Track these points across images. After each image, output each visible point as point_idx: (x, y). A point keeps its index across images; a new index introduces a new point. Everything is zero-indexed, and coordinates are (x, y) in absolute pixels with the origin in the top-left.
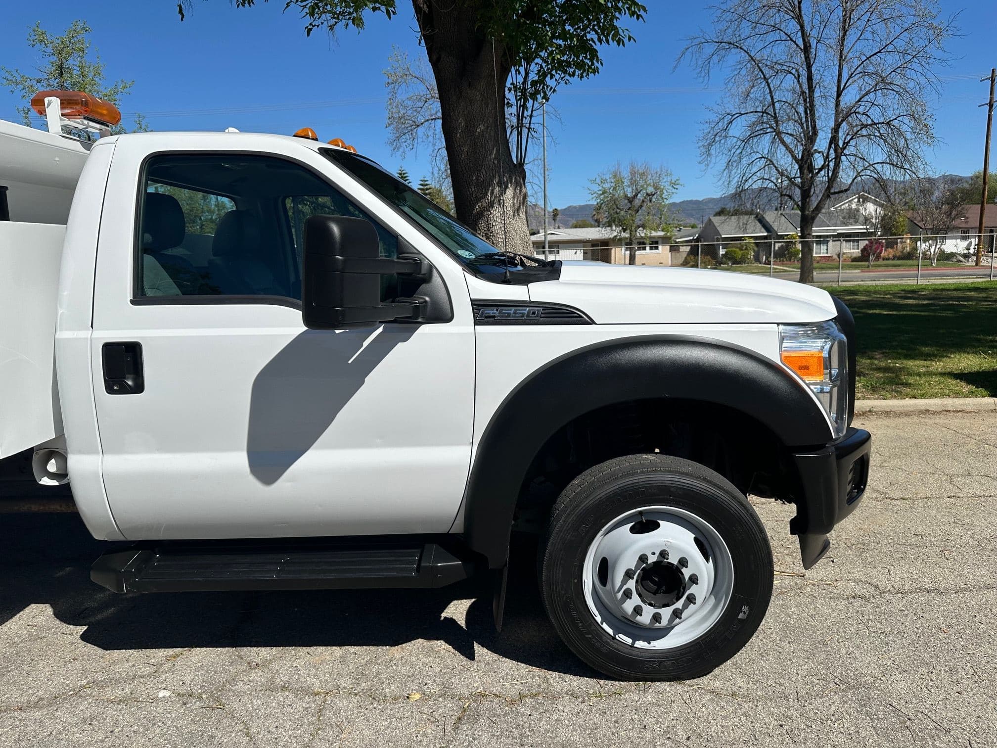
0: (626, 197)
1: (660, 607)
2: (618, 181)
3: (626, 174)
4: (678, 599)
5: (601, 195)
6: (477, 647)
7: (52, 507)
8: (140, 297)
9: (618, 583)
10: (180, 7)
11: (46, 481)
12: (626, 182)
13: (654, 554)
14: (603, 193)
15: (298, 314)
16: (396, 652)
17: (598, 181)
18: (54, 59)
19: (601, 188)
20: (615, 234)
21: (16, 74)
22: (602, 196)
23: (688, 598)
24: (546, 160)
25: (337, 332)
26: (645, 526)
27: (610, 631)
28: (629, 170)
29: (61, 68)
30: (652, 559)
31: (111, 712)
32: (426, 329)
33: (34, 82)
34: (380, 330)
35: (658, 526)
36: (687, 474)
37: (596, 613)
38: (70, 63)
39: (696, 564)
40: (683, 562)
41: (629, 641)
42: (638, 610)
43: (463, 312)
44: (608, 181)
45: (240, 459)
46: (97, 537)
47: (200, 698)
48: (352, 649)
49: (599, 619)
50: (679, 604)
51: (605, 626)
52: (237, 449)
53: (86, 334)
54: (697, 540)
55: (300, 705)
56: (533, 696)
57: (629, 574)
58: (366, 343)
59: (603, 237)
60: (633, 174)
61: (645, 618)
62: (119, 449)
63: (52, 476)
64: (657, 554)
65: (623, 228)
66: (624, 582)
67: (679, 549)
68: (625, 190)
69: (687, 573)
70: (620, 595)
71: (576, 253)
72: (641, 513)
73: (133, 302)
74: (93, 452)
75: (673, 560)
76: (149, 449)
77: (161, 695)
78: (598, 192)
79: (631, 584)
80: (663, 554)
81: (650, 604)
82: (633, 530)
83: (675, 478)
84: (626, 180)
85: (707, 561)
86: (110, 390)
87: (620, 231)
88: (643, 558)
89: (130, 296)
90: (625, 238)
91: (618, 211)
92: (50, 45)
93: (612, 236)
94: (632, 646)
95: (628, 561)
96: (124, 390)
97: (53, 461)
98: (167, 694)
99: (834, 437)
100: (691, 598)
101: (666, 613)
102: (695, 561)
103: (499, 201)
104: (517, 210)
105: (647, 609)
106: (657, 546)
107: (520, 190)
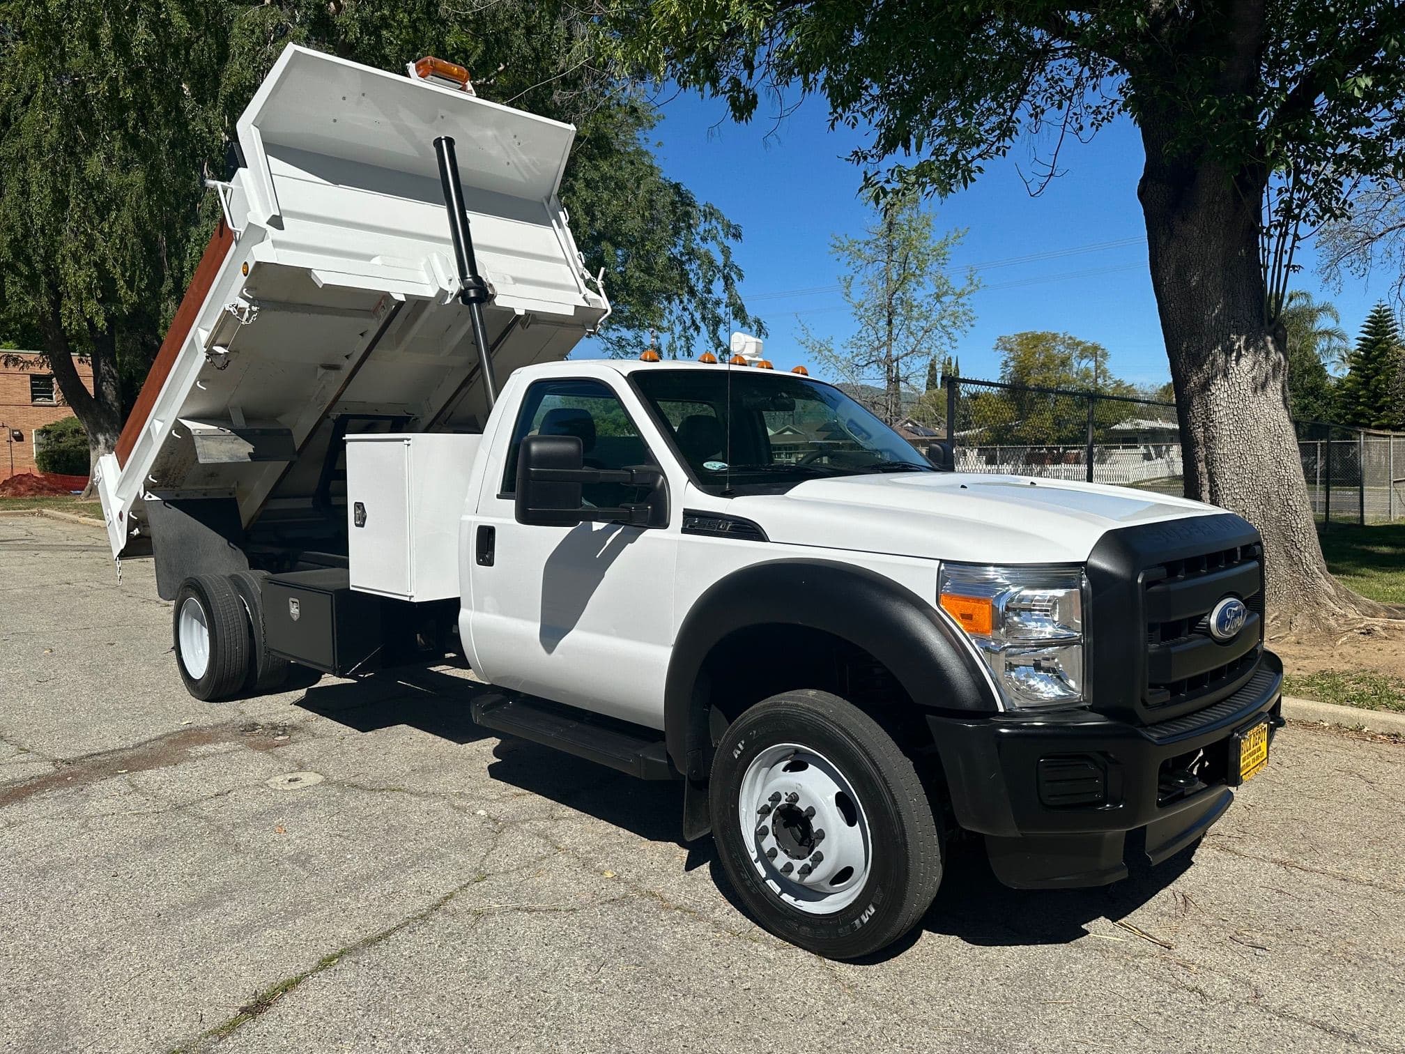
1: (793, 858)
4: (808, 854)
8: (502, 494)
13: (787, 794)
23: (816, 855)
26: (797, 765)
27: (763, 874)
29: (892, 224)
30: (785, 800)
32: (648, 534)
35: (805, 768)
36: (823, 716)
37: (753, 848)
40: (814, 811)
41: (777, 889)
42: (774, 852)
43: (676, 519)
46: (475, 679)
49: (754, 856)
50: (807, 861)
52: (535, 621)
53: (472, 518)
54: (839, 796)
57: (765, 811)
58: (609, 542)
61: (781, 862)
62: (481, 609)
64: (791, 796)
66: (763, 817)
67: (808, 797)
69: (816, 824)
72: (797, 751)
73: (500, 497)
74: (465, 608)
75: (802, 805)
76: (495, 611)
79: (769, 821)
80: (794, 798)
81: (786, 852)
82: (785, 768)
83: (811, 717)
85: (851, 823)
86: (477, 561)
88: (779, 797)
89: (498, 491)
94: (781, 896)
96: (485, 562)
99: (1001, 709)
100: (819, 858)
101: (798, 864)
102: (829, 818)
103: (1226, 375)
104: (1260, 387)
105: (781, 854)
106: (791, 787)
107: (1267, 358)
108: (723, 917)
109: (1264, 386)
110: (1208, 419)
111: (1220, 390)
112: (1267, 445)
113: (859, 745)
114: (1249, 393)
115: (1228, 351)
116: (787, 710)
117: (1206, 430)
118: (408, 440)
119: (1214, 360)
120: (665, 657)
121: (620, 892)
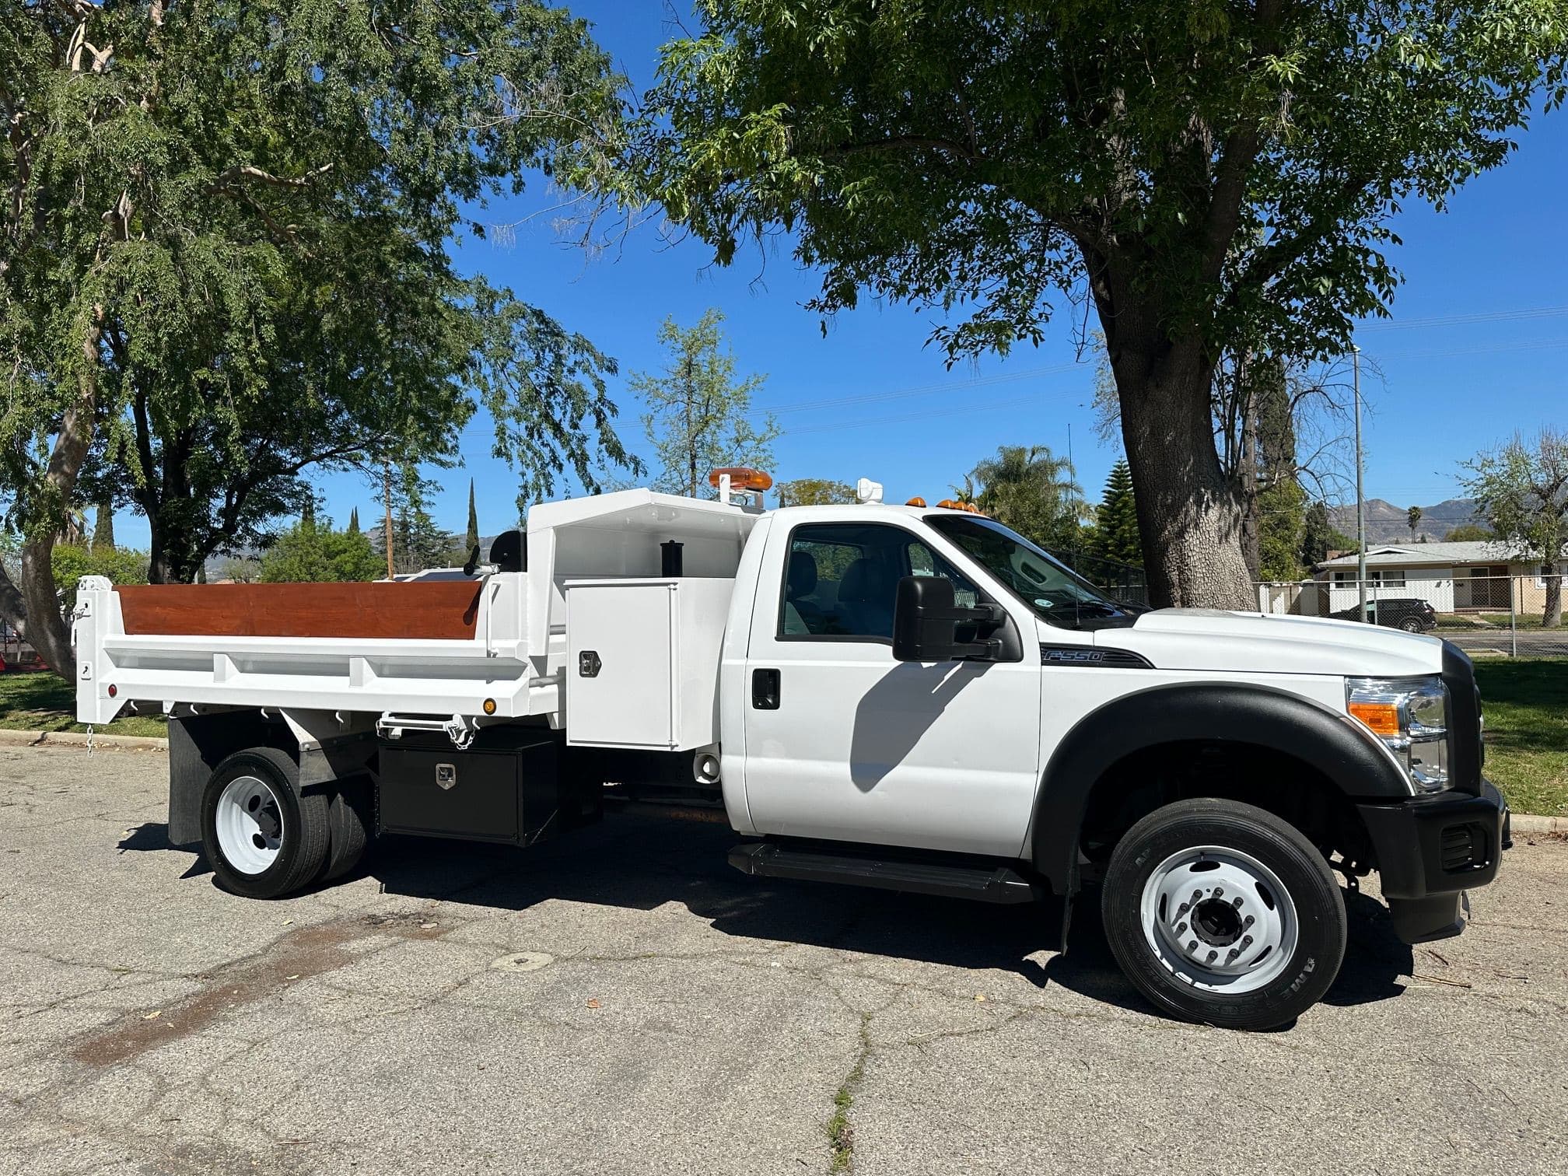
0: (1536, 489)
1: (1216, 945)
2: (1517, 460)
3: (1532, 449)
4: (1236, 939)
5: (1483, 486)
6: (1050, 981)
7: (695, 815)
8: (781, 636)
9: (1173, 917)
10: (823, 323)
11: (701, 780)
12: (1535, 463)
13: (1208, 891)
14: (1488, 484)
15: (889, 649)
16: (974, 972)
17: (1477, 463)
18: (684, 355)
19: (1482, 476)
20: (1517, 552)
21: (643, 378)
22: (1486, 489)
23: (1244, 939)
24: (1360, 439)
25: (925, 665)
26: (1205, 864)
27: (1170, 968)
28: (1539, 444)
29: (689, 364)
30: (1207, 896)
31: (735, 968)
32: (998, 667)
33: (660, 385)
34: (960, 666)
35: (1219, 866)
36: (1244, 817)
37: (1156, 947)
38: (700, 358)
40: (1239, 902)
41: (1189, 980)
42: (1193, 946)
43: (1032, 653)
44: (1497, 462)
45: (845, 769)
46: (735, 828)
47: (803, 971)
48: (933, 965)
49: (1158, 954)
50: (1236, 945)
51: (1164, 961)
52: (845, 761)
53: (743, 662)
54: (1258, 885)
55: (881, 988)
56: (1089, 1016)
57: (1184, 908)
58: (947, 677)
59: (1491, 558)
60: (1547, 449)
61: (1202, 953)
62: (758, 755)
63: (706, 776)
64: (1212, 891)
65: (1531, 543)
66: (1179, 916)
67: (1234, 889)
68: (1533, 477)
69: (1243, 913)
70: (1175, 928)
71: (1438, 585)
72: (1202, 853)
73: (777, 639)
74: (740, 754)
75: (1228, 898)
76: (779, 756)
77: (773, 964)
78: (1477, 482)
79: (1187, 918)
80: (1218, 892)
81: (1206, 942)
82: (1193, 869)
83: (1231, 819)
84: (1533, 461)
85: (1271, 908)
86: (756, 706)
87: (1527, 548)
88: (1197, 894)
89: (774, 634)
90: (1536, 561)
91: (1521, 512)
92: (680, 340)
93: (1510, 556)
94: (1192, 986)
95: (1183, 896)
96: (766, 706)
97: (707, 764)
98: (778, 965)
99: (1413, 794)
100: (1248, 941)
101: (1223, 952)
102: (1253, 904)
103: (1197, 525)
104: (1224, 537)
105: (1202, 945)
106: (1213, 883)
107: (1230, 510)
108: (1124, 1016)
109: (1227, 535)
110: (1182, 562)
111: (1192, 539)
112: (1232, 586)
113: (1286, 838)
114: (1217, 540)
115: (1199, 502)
116: (1203, 816)
117: (1181, 572)
118: (675, 584)
119: (1187, 511)
120: (1028, 783)
121: (1010, 1010)
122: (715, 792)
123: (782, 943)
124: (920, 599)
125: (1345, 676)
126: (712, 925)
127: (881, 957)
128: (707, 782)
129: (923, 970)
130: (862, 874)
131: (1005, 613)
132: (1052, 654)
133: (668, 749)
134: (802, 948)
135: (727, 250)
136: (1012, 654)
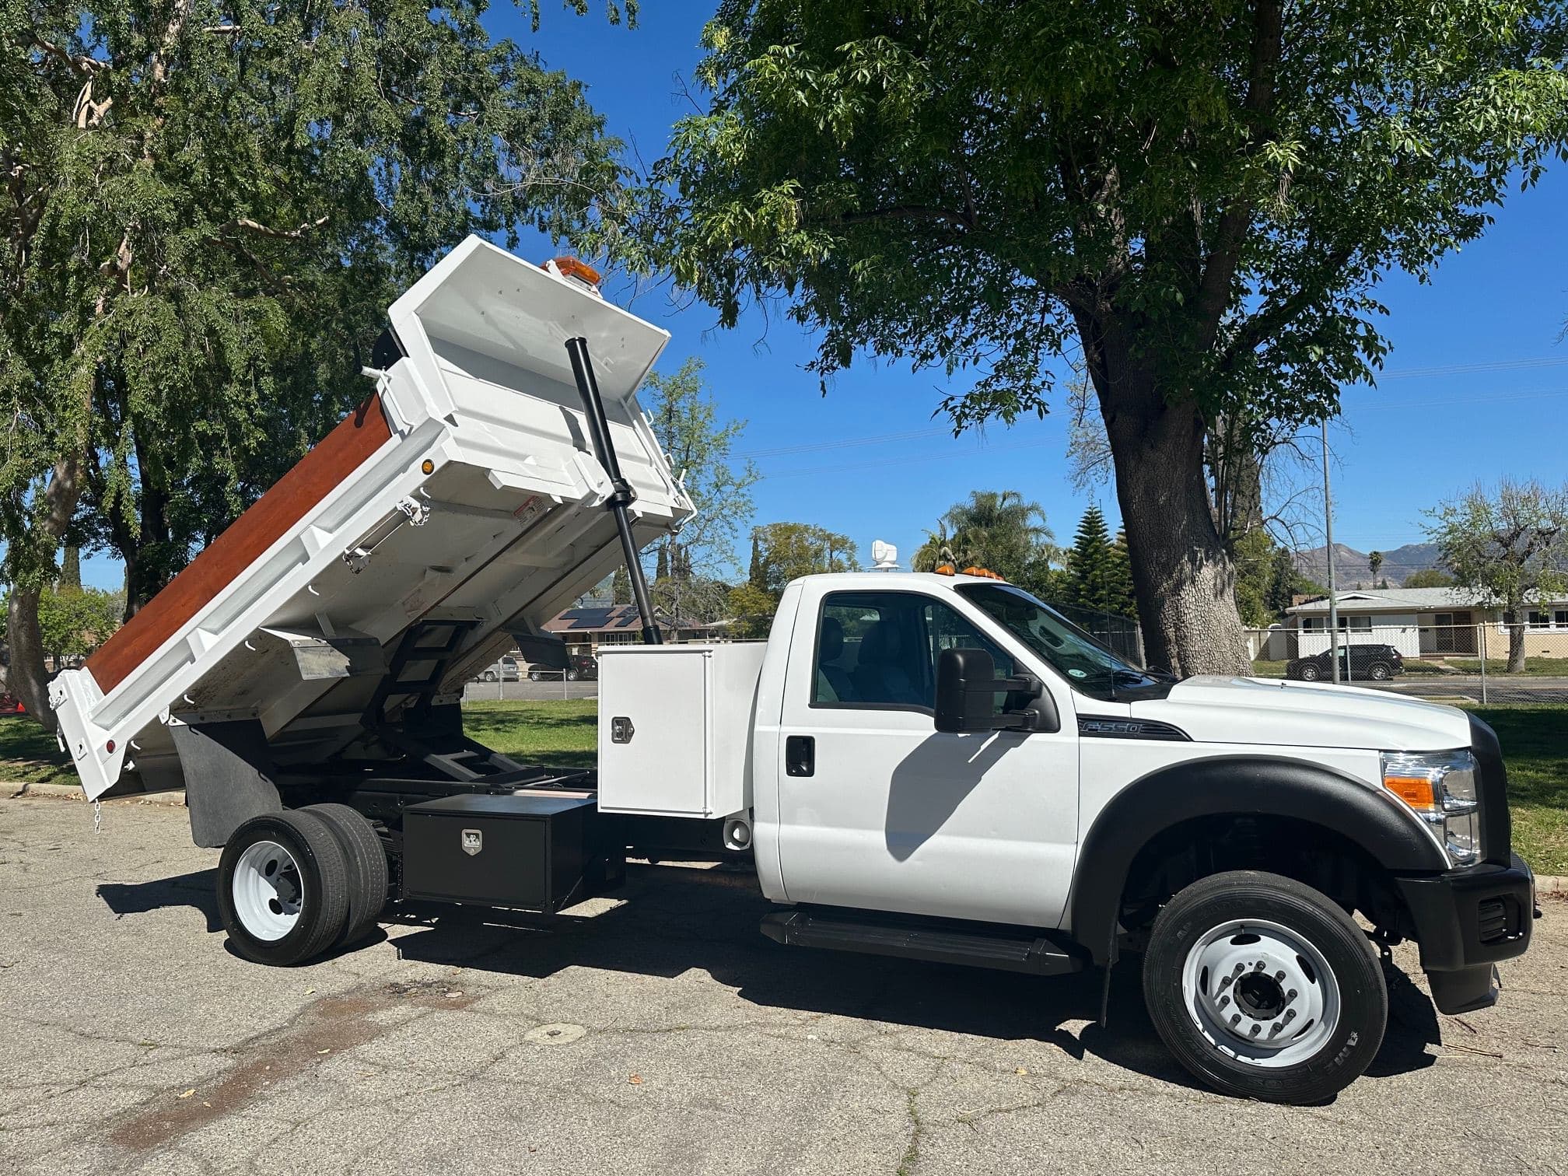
0: (1496, 537)
1: (1259, 1019)
2: (1479, 510)
3: (1493, 500)
4: (1278, 1013)
5: (1446, 535)
6: (1087, 1053)
8: (814, 703)
9: (1216, 990)
10: (823, 383)
11: (731, 846)
12: (1495, 513)
13: (1250, 964)
14: (1450, 532)
15: (930, 721)
16: (1011, 1044)
17: (1440, 512)
18: (664, 402)
19: (1445, 524)
20: (1480, 599)
22: (1449, 537)
23: (1288, 1013)
24: (1329, 489)
25: (960, 735)
26: (1246, 937)
27: (1213, 1041)
28: (1499, 493)
29: (670, 411)
30: (1249, 970)
31: (772, 1041)
32: (1035, 738)
34: (996, 736)
35: (1259, 939)
36: (1284, 890)
37: (1198, 1020)
38: (681, 405)
39: (1296, 980)
40: (1281, 975)
41: (1232, 1053)
42: (1236, 1019)
43: (1069, 724)
44: (1459, 511)
45: (879, 838)
46: (767, 896)
47: (840, 1044)
48: (970, 1036)
49: (1200, 1026)
50: (1279, 1019)
51: (1206, 1034)
52: (877, 829)
53: (776, 729)
54: (1299, 959)
55: (922, 1062)
56: (1132, 1090)
57: (1226, 982)
58: (983, 747)
59: (1456, 605)
60: (1508, 499)
61: (1245, 1026)
62: (792, 821)
63: (736, 842)
64: (1254, 965)
65: (1494, 590)
66: (1221, 990)
67: (1276, 962)
68: (1494, 525)
69: (1286, 986)
70: (1218, 1001)
71: (1404, 630)
72: (1242, 926)
73: (811, 706)
74: (773, 821)
75: (1270, 971)
76: (814, 823)
77: (809, 1037)
78: (1440, 530)
79: (1229, 992)
80: (1260, 965)
81: (1249, 1015)
82: (1233, 942)
83: (1272, 892)
84: (1494, 510)
85: (1313, 982)
86: (790, 773)
87: (1489, 595)
88: (1240, 968)
89: (808, 702)
90: (1499, 607)
91: (1483, 560)
92: (661, 387)
93: (1474, 603)
94: (1234, 1059)
95: (1225, 970)
96: (800, 773)
97: (737, 830)
98: (815, 1038)
99: (1450, 867)
100: (1291, 1014)
101: (1266, 1026)
102: (1296, 978)
103: (1193, 582)
104: (1219, 593)
105: (1245, 1019)
106: (1254, 956)
107: (1224, 568)
108: (1167, 1090)
109: (1222, 592)
110: (1178, 620)
111: (1188, 594)
112: (1227, 642)
113: (1327, 911)
114: (1212, 598)
115: (1193, 560)
116: (1242, 889)
117: (1178, 629)
118: (710, 651)
119: (1182, 569)
120: (1067, 856)
121: (1053, 1085)
122: (747, 858)
123: (814, 1014)
124: (962, 673)
125: (1380, 751)
126: (739, 994)
127: (916, 1029)
128: (736, 848)
129: (961, 1042)
130: (898, 944)
131: (1041, 684)
132: (1089, 726)
133: (702, 816)
134: (835, 1019)
135: (730, 314)
136: (1050, 725)
